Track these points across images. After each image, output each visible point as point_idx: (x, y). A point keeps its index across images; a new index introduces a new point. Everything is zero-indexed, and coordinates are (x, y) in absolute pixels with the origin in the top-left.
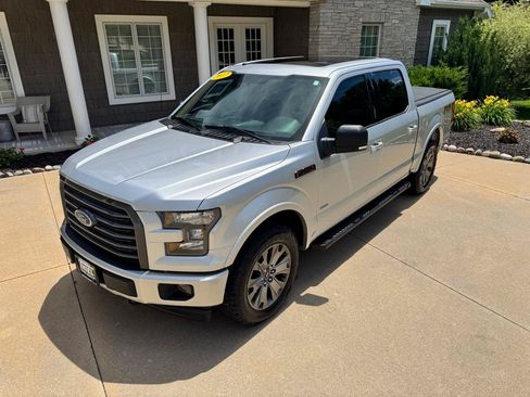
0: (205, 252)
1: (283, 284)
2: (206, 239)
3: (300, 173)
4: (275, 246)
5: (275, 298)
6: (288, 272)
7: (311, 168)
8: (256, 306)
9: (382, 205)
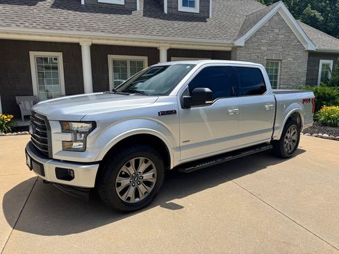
0: (84, 149)
1: (150, 189)
2: (85, 142)
3: (163, 113)
4: (142, 159)
5: (142, 197)
6: (154, 181)
7: (173, 112)
8: (123, 198)
9: (243, 154)
